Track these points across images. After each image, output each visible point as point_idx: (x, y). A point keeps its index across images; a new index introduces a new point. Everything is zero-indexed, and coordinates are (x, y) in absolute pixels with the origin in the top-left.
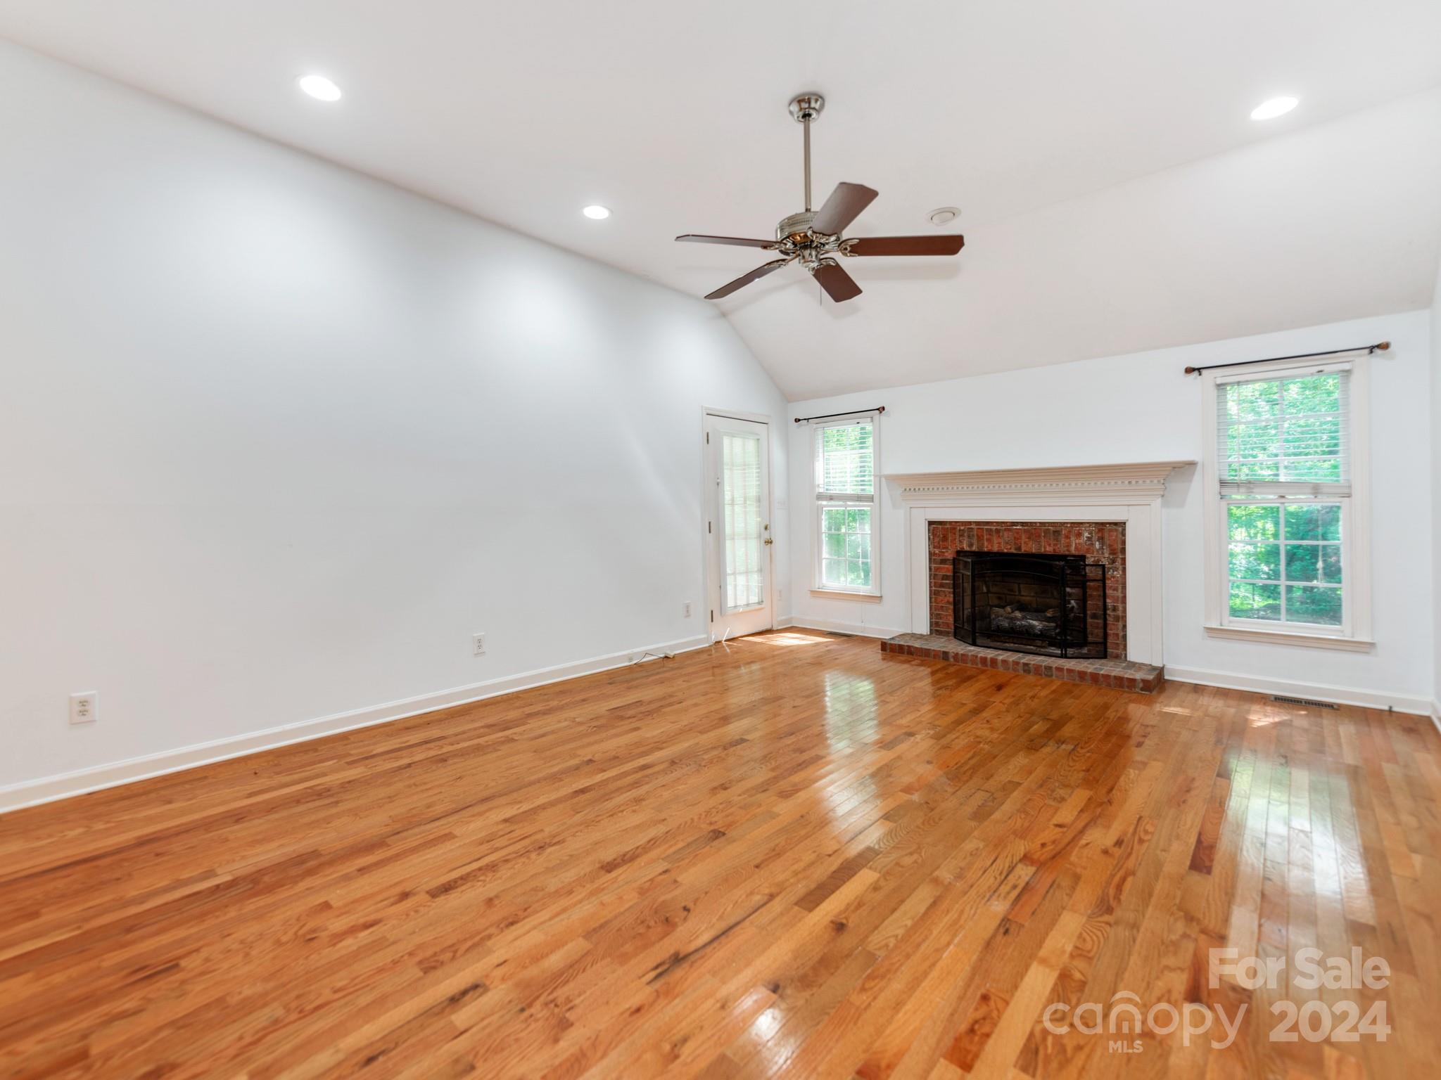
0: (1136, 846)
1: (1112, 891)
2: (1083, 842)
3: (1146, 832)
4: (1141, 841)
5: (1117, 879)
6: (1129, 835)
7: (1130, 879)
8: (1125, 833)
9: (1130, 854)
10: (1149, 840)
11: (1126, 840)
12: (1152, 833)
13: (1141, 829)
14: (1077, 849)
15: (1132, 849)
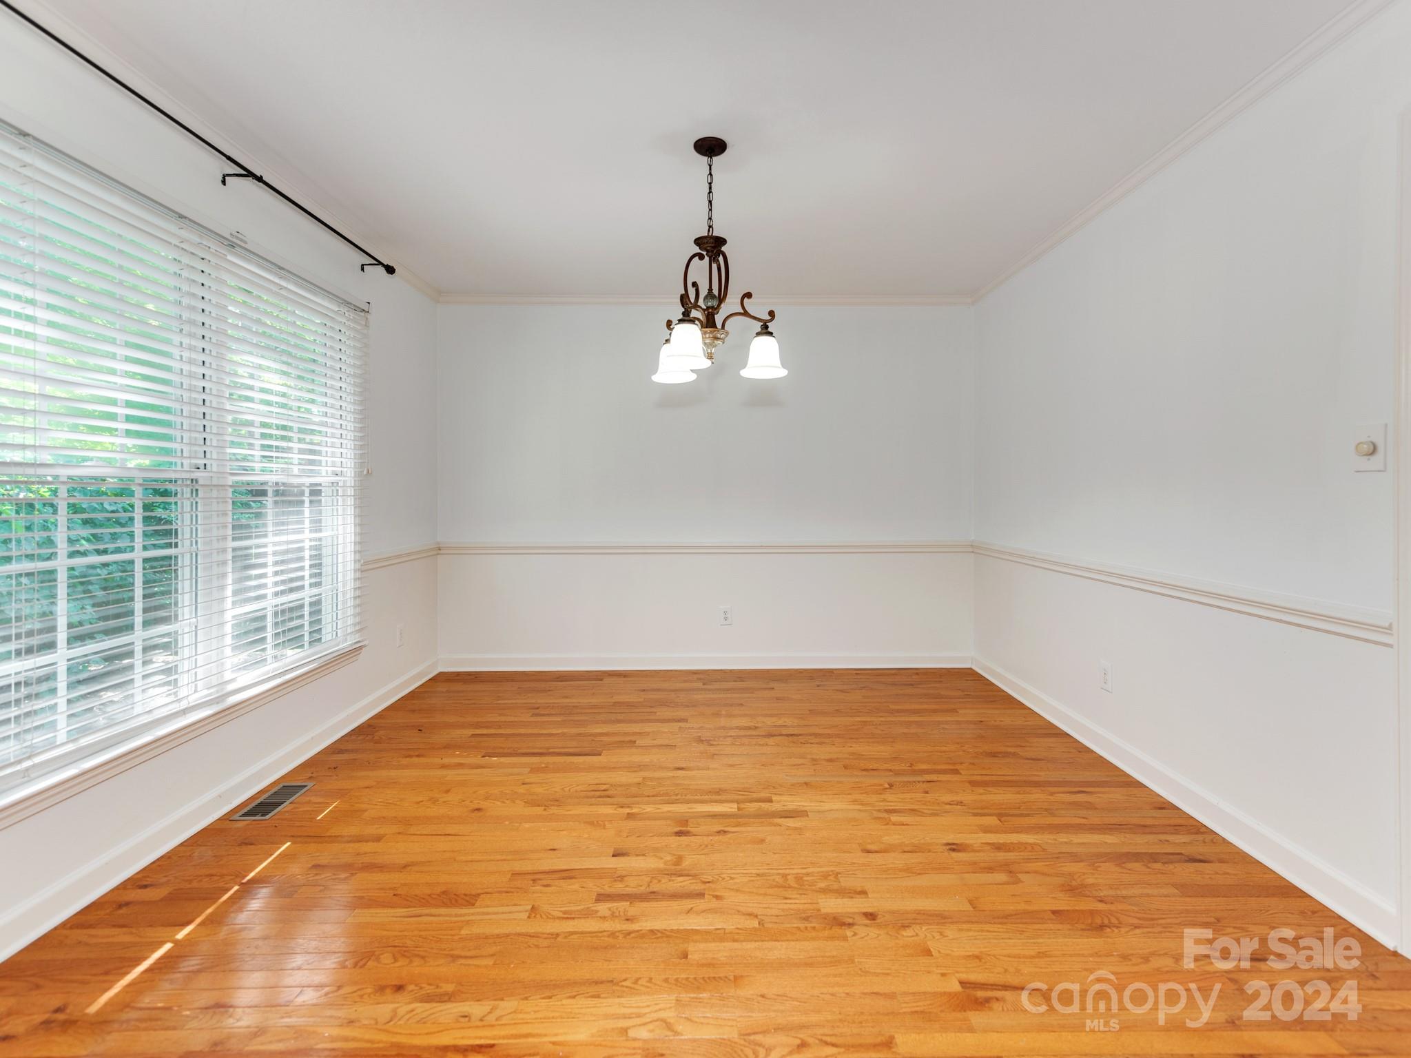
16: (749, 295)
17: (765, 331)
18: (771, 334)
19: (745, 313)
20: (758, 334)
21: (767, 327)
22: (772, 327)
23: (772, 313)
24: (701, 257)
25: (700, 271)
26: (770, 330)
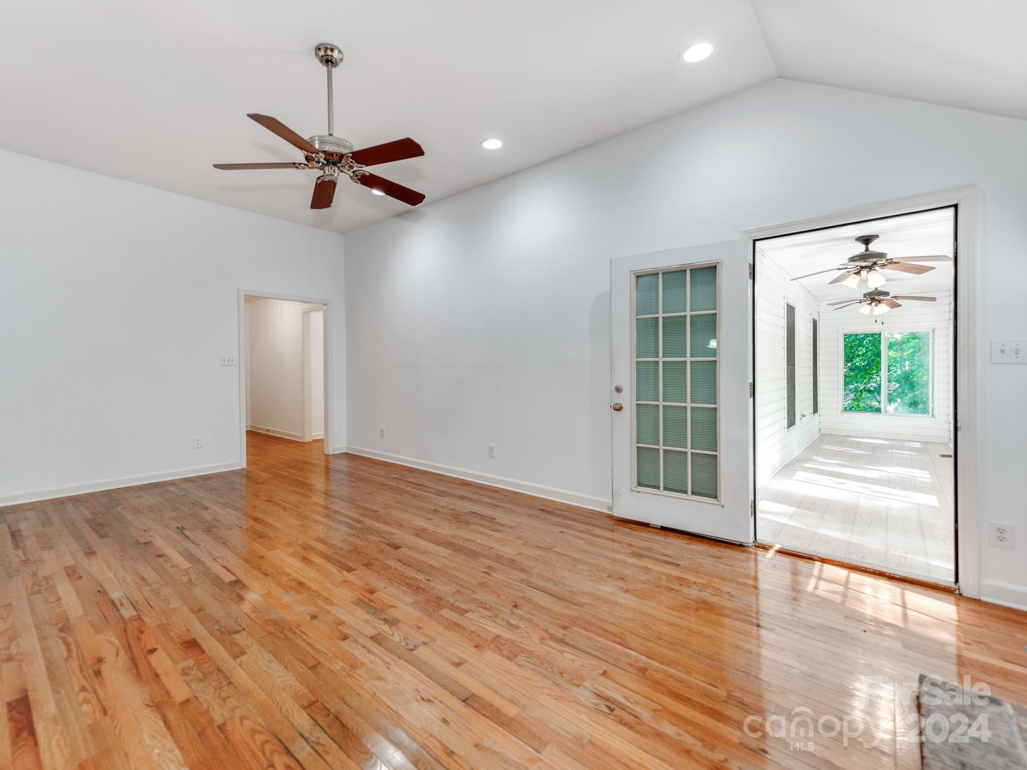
0: (84, 682)
1: (69, 639)
2: (122, 653)
3: (87, 701)
4: (83, 689)
5: (73, 647)
6: (97, 686)
7: (65, 654)
8: (103, 685)
9: (82, 671)
10: (78, 695)
11: (96, 680)
12: (81, 704)
13: (94, 700)
14: (119, 646)
15: (84, 676)
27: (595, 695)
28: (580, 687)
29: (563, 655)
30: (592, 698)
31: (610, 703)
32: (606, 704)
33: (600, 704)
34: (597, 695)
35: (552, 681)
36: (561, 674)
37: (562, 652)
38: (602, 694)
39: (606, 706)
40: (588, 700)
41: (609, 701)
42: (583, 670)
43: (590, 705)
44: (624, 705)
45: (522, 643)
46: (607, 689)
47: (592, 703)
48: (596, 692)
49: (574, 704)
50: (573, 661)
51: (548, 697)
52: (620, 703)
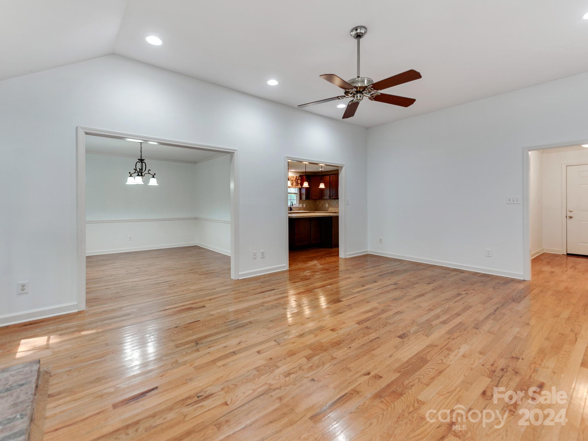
16: (150, 170)
17: (153, 177)
18: (154, 178)
19: (149, 173)
20: (152, 178)
21: (154, 176)
22: (155, 176)
23: (155, 174)
24: (139, 162)
25: (139, 166)
26: (154, 177)
27: (212, 394)
28: (221, 390)
29: (252, 390)
30: (210, 392)
31: (203, 397)
32: (203, 396)
33: (205, 393)
34: (212, 395)
35: (232, 380)
36: (235, 385)
37: (254, 391)
38: (211, 397)
39: (202, 396)
40: (210, 390)
41: (204, 398)
42: (234, 395)
43: (207, 389)
44: (199, 403)
45: (268, 375)
46: (214, 400)
47: (208, 391)
48: (213, 395)
49: (211, 383)
50: (244, 393)
51: (221, 376)
52: (200, 402)
